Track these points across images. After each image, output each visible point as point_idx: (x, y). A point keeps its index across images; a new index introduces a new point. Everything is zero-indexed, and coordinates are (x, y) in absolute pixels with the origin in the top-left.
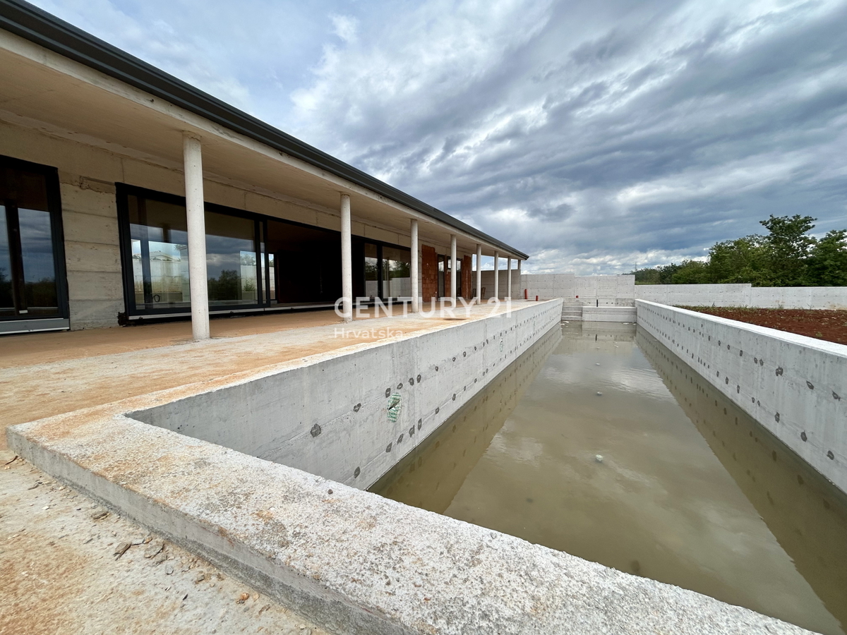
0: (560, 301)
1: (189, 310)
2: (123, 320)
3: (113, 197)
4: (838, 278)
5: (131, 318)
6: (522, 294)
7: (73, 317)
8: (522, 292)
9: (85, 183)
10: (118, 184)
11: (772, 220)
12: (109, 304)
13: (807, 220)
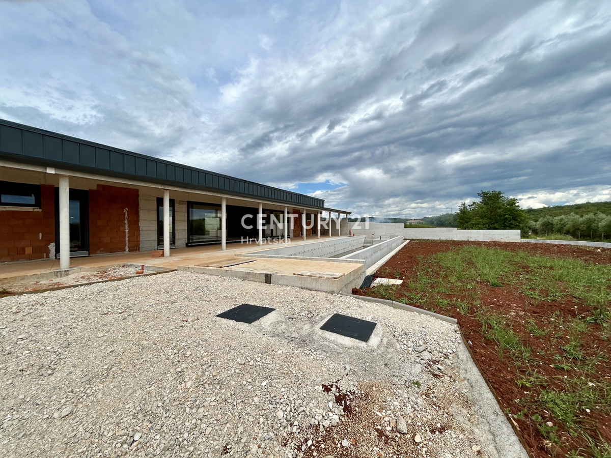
0: (364, 236)
1: (221, 241)
2: (187, 246)
3: (186, 206)
4: (512, 224)
5: (189, 244)
6: (348, 233)
7: (176, 244)
8: (349, 231)
9: (181, 202)
10: (188, 202)
11: (483, 193)
12: (183, 240)
13: (500, 193)
